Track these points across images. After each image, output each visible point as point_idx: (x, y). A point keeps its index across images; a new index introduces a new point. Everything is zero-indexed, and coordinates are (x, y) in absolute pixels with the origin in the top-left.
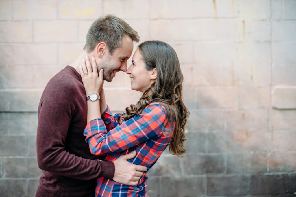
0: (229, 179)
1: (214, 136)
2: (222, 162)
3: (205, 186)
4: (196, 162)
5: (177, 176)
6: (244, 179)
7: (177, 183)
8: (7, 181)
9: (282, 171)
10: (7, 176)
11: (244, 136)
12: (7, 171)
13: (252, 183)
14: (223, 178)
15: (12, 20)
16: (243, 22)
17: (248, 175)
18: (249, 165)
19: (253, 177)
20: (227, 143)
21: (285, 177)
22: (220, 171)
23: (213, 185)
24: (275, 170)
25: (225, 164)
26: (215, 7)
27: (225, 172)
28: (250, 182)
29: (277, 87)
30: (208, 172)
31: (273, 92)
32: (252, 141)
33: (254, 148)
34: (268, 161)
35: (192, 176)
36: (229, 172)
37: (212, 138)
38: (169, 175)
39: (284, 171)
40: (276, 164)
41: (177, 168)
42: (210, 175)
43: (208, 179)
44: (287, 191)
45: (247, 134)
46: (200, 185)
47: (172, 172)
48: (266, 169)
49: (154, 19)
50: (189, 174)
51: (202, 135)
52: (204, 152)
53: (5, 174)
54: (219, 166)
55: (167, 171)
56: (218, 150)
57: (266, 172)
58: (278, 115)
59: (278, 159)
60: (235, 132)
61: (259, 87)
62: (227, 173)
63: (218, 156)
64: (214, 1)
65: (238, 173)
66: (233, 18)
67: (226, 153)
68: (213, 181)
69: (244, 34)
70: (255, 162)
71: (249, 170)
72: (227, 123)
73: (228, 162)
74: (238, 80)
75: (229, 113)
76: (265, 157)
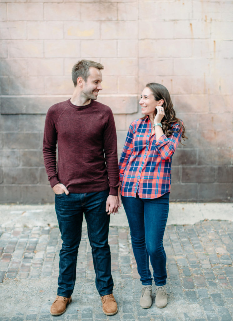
0: (200, 169)
2: (195, 155)
3: (180, 174)
6: (212, 169)
8: (23, 169)
10: (23, 165)
11: (213, 135)
12: (23, 161)
13: (219, 173)
14: (195, 169)
15: (27, 39)
16: (214, 42)
17: (216, 167)
18: (216, 159)
19: (220, 168)
20: (199, 140)
22: (193, 163)
23: (187, 174)
25: (197, 157)
26: (192, 30)
27: (197, 164)
28: (217, 172)
30: (183, 163)
32: (219, 139)
33: (221, 145)
34: (232, 156)
36: (200, 164)
42: (185, 166)
43: (183, 169)
45: (215, 133)
48: (230, 162)
49: (141, 40)
53: (21, 164)
54: (192, 159)
56: (192, 146)
57: (230, 164)
60: (206, 132)
61: (226, 95)
62: (199, 165)
63: (192, 151)
64: (191, 24)
65: (208, 165)
66: (206, 39)
67: (198, 148)
68: (187, 170)
69: (215, 52)
70: (221, 156)
71: (216, 162)
72: (199, 124)
73: (199, 156)
74: (209, 89)
75: (201, 116)
76: (230, 152)
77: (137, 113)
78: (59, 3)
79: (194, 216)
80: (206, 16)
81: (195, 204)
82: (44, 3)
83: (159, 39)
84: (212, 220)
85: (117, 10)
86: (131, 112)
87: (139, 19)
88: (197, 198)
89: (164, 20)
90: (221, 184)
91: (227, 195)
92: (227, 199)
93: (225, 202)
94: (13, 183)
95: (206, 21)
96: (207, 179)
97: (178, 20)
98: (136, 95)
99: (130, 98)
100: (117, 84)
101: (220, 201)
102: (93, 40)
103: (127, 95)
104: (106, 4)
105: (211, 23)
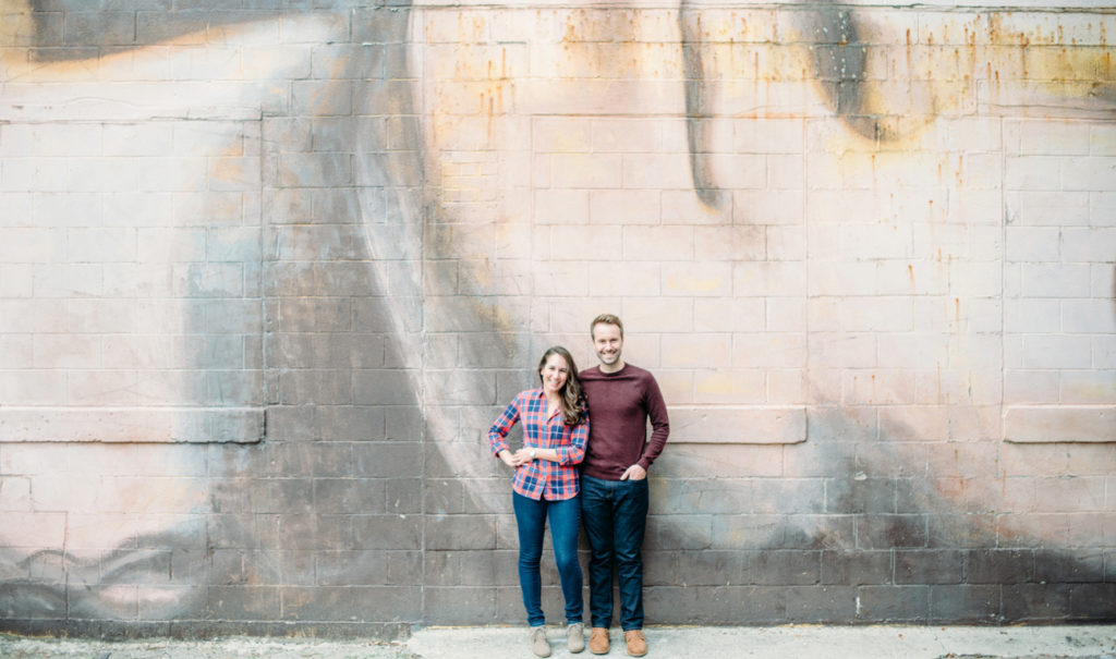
0: (933, 556)
1: (909, 485)
2: (923, 526)
3: (893, 567)
4: (880, 527)
5: (848, 550)
6: (957, 556)
7: (848, 560)
9: (1020, 546)
11: (957, 486)
13: (970, 564)
14: (923, 555)
16: (957, 300)
17: (965, 551)
18: (966, 534)
19: (972, 554)
20: (930, 496)
21: (1025, 555)
22: (917, 543)
23: (906, 566)
24: (1009, 544)
25: (927, 531)
26: (912, 277)
27: (926, 545)
28: (966, 561)
29: (1010, 407)
30: (897, 544)
31: (1004, 416)
32: (970, 494)
33: (974, 507)
34: (998, 528)
35: (872, 550)
36: (932, 544)
37: (905, 488)
38: (835, 548)
39: (1025, 545)
40: (1010, 534)
41: (849, 537)
43: (897, 553)
44: (1029, 578)
45: (962, 483)
46: (885, 565)
47: (840, 542)
48: (994, 541)
49: (813, 297)
50: (868, 547)
51: (887, 483)
52: (893, 512)
54: (916, 535)
55: (833, 542)
56: (915, 508)
57: (994, 546)
58: (1013, 451)
59: (1013, 525)
60: (943, 480)
61: (983, 406)
62: (929, 547)
63: (916, 517)
64: (910, 267)
65: (949, 547)
66: (940, 295)
67: (928, 513)
68: (906, 558)
69: (958, 320)
70: (974, 530)
72: (930, 464)
73: (930, 528)
74: (948, 395)
75: (932, 448)
76: (992, 521)
77: (805, 441)
78: (651, 226)
79: (925, 649)
80: (940, 252)
81: (923, 627)
82: (624, 225)
83: (847, 296)
84: (963, 656)
85: (766, 240)
86: (794, 441)
87: (807, 257)
88: (927, 616)
89: (858, 259)
90: (976, 586)
91: (989, 610)
92: (988, 618)
93: (985, 625)
94: (552, 584)
95: (939, 261)
96: (947, 577)
97: (885, 259)
98: (803, 407)
99: (792, 411)
100: (765, 384)
101: (975, 623)
102: (718, 297)
103: (785, 407)
105: (949, 263)
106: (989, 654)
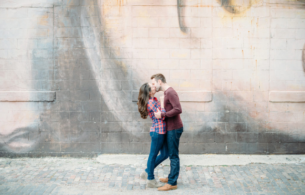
0: (248, 134)
1: (241, 114)
2: (245, 126)
3: (236, 137)
4: (233, 126)
5: (224, 133)
6: (255, 134)
7: (223, 135)
8: (144, 133)
9: (273, 132)
10: (144, 131)
11: (256, 114)
12: (144, 129)
13: (259, 137)
14: (245, 134)
15: (148, 59)
16: (256, 60)
17: (257, 133)
18: (258, 128)
19: (259, 134)
20: (247, 117)
21: (275, 134)
22: (243, 131)
23: (240, 137)
24: (270, 131)
25: (246, 128)
26: (243, 54)
27: (246, 131)
28: (258, 136)
29: (271, 91)
30: (238, 131)
31: (269, 94)
32: (259, 117)
33: (260, 120)
34: (267, 127)
35: (231, 132)
37: (240, 115)
38: (220, 132)
39: (275, 131)
40: (270, 128)
41: (224, 129)
42: (239, 133)
43: (238, 133)
44: (276, 141)
45: (257, 113)
46: (234, 137)
47: (221, 130)
48: (266, 130)
49: (214, 59)
50: (229, 132)
51: (235, 113)
52: (237, 122)
53: (143, 130)
54: (243, 128)
55: (219, 130)
56: (243, 121)
58: (272, 104)
59: (272, 126)
60: (251, 112)
61: (263, 91)
62: (247, 132)
63: (243, 123)
64: (243, 51)
65: (253, 132)
66: (251, 59)
67: (247, 122)
68: (240, 135)
69: (256, 66)
70: (260, 127)
71: (258, 130)
72: (247, 108)
73: (247, 126)
74: (253, 88)
75: (248, 103)
76: (265, 124)
77: (211, 101)
78: (167, 38)
79: (245, 161)
80: (251, 46)
81: (245, 155)
82: (159, 38)
83: (224, 59)
84: (256, 163)
85: (201, 42)
86: (208, 101)
87: (212, 48)
88: (246, 152)
89: (227, 48)
90: (260, 143)
91: (264, 150)
92: (264, 152)
93: (263, 154)
94: (138, 142)
95: (251, 49)
96: (252, 140)
97: (235, 48)
98: (211, 91)
99: (208, 92)
100: (200, 84)
101: (260, 154)
102: (186, 59)
103: (206, 91)
104: (194, 39)
105: (254, 49)
106: (263, 163)
